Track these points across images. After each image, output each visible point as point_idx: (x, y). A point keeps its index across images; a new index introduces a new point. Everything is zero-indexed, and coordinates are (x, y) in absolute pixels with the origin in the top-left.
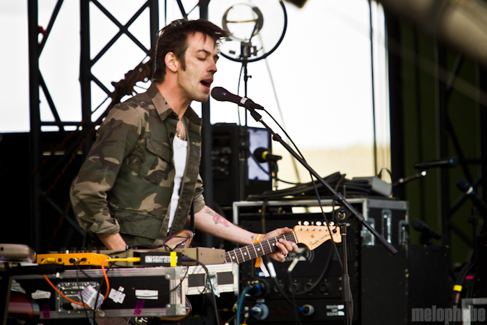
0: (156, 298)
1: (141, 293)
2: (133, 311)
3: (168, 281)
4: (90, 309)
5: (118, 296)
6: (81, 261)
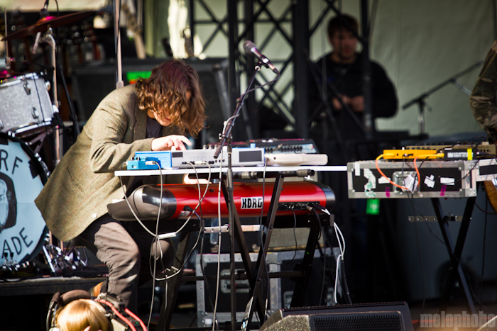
0: (453, 184)
1: (444, 180)
2: (439, 193)
3: (460, 173)
4: (410, 192)
5: (430, 182)
6: (409, 155)
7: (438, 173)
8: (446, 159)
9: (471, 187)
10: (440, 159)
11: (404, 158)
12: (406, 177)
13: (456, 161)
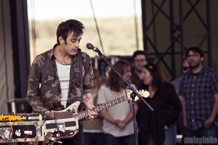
0: (32, 134)
1: (26, 132)
2: (24, 139)
3: (35, 127)
4: (8, 139)
5: (18, 133)
6: (6, 118)
7: (23, 128)
8: (27, 120)
9: (41, 135)
10: (24, 120)
11: (3, 120)
12: (5, 131)
13: (33, 122)
